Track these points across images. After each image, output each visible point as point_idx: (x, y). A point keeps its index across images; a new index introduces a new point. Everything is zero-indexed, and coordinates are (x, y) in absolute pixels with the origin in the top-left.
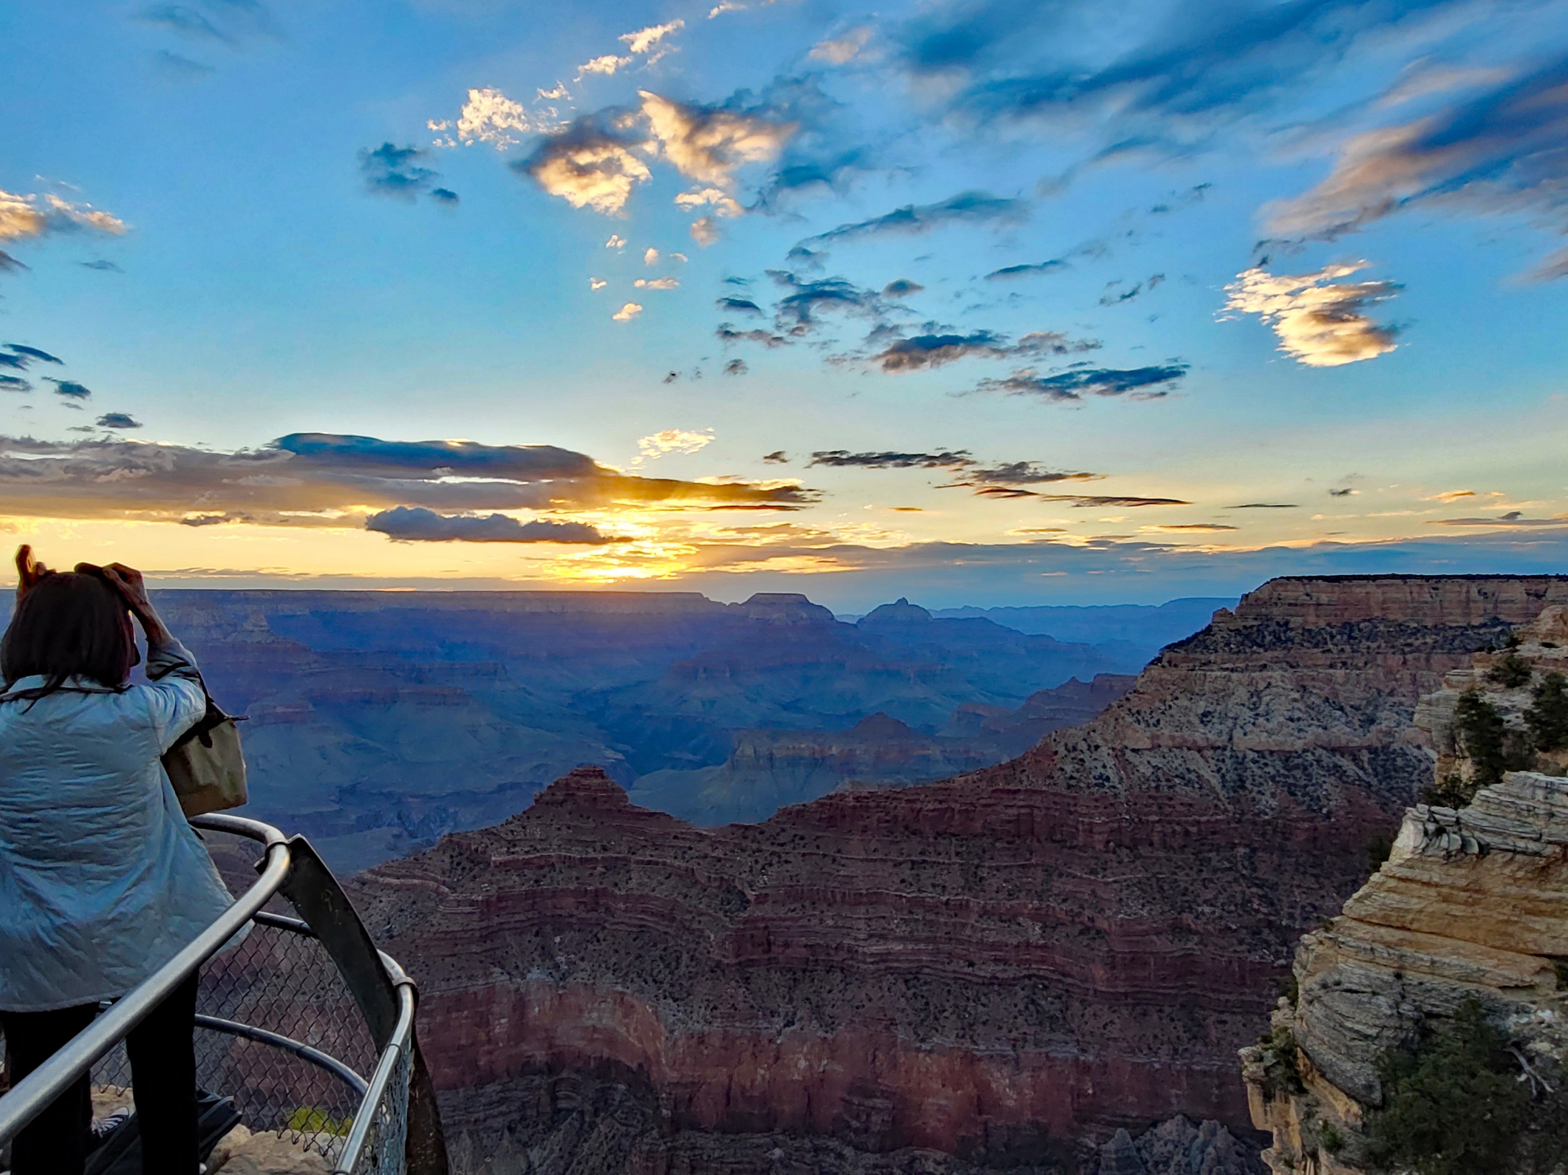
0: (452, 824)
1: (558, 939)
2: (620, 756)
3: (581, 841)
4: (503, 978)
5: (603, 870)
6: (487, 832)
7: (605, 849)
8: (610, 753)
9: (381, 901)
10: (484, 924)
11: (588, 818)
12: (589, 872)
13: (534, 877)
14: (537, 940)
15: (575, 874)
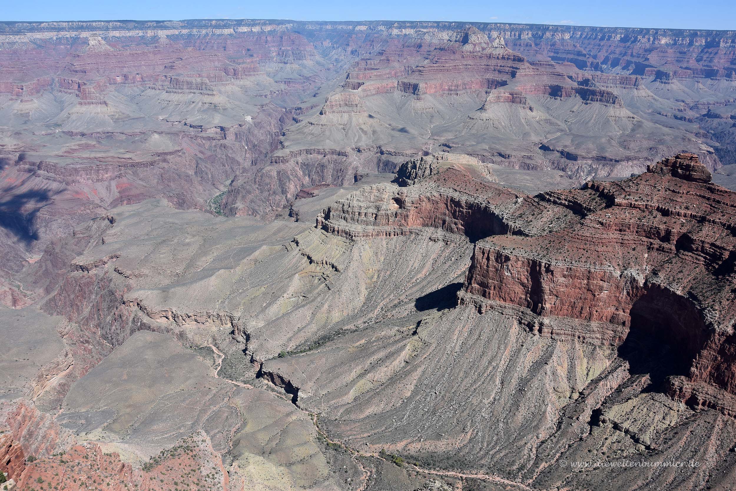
0: (593, 175)
1: (646, 255)
2: (711, 150)
3: (672, 200)
4: (609, 268)
5: (684, 221)
6: (614, 184)
7: (687, 208)
8: (704, 147)
9: (548, 211)
10: (605, 236)
11: (680, 187)
12: (674, 220)
13: (638, 216)
14: (633, 252)
15: (665, 219)
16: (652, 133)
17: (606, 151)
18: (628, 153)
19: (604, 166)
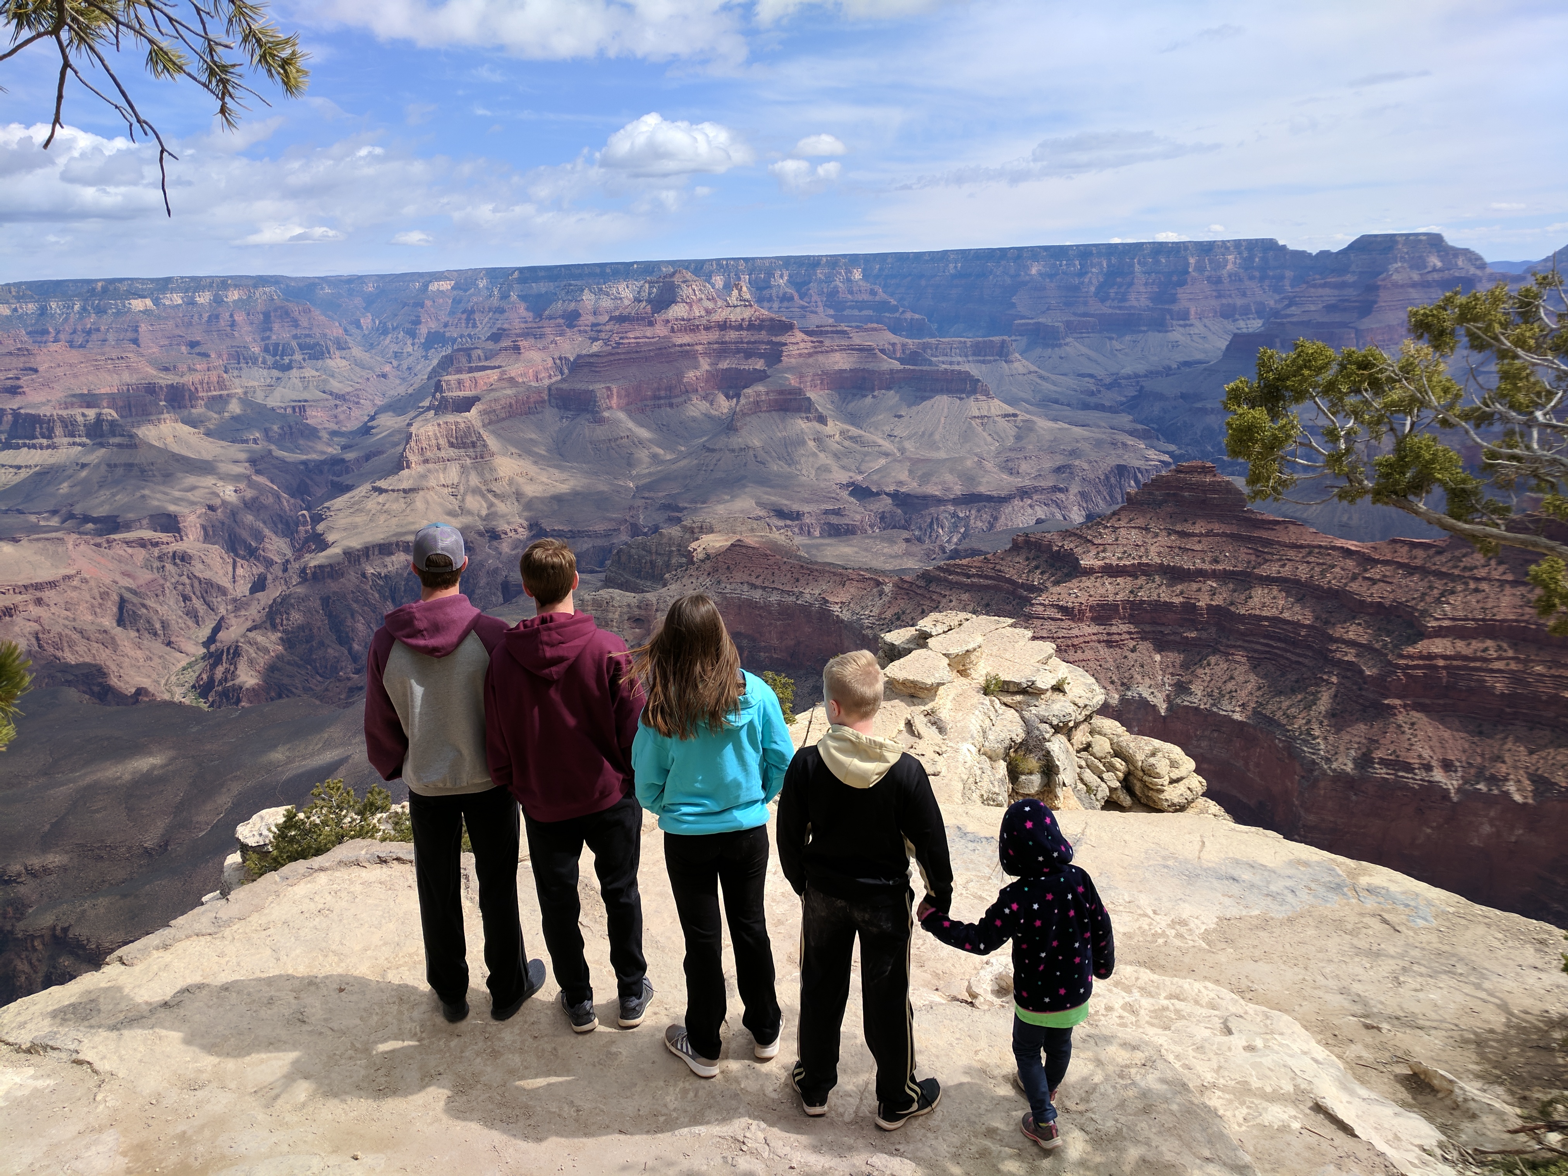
0: (962, 530)
8: (1152, 454)
16: (1055, 440)
17: (980, 483)
18: (1020, 482)
19: (979, 511)
